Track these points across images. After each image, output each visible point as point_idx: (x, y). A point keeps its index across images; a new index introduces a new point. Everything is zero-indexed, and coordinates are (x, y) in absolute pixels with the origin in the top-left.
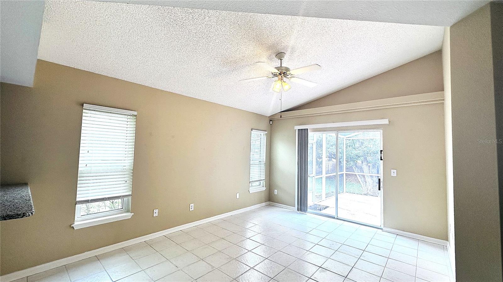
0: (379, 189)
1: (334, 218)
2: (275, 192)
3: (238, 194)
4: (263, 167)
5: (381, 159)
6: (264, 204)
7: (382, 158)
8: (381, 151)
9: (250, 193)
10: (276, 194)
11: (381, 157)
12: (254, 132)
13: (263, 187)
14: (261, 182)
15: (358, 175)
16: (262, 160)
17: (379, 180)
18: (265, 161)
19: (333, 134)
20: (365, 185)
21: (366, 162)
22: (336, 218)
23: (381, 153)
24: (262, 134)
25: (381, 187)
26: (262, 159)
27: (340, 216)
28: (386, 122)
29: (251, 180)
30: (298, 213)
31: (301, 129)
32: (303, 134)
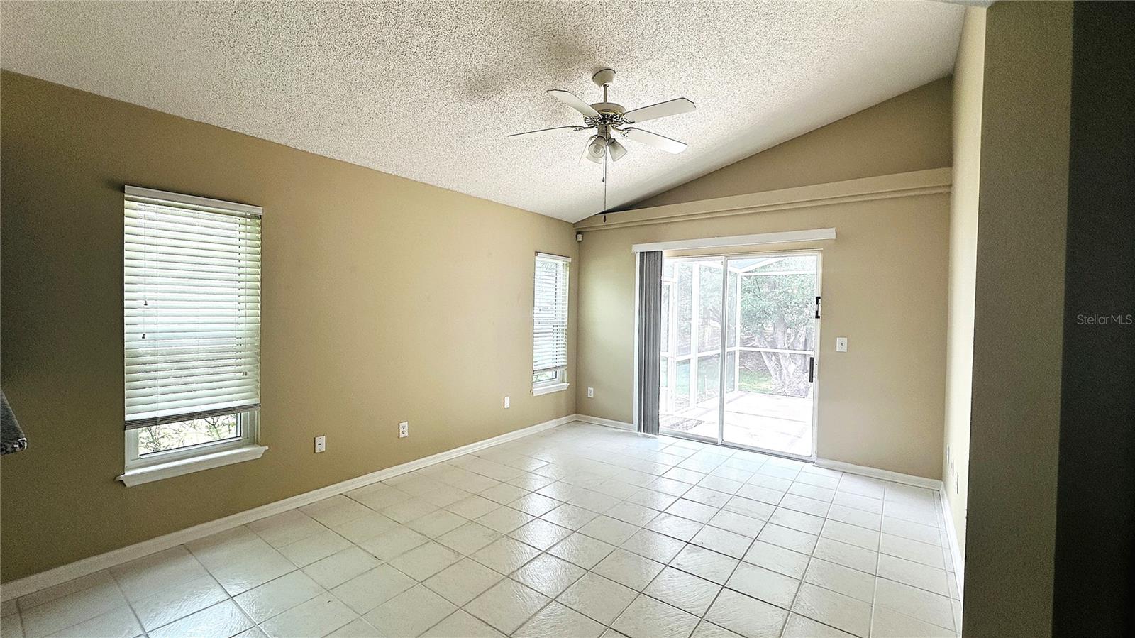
0: (811, 380)
1: (712, 442)
2: (589, 393)
3: (508, 398)
4: (562, 338)
5: (817, 317)
6: (564, 420)
7: (819, 314)
8: (818, 298)
9: (535, 395)
10: (592, 396)
11: (817, 312)
12: (540, 259)
13: (563, 381)
14: (559, 371)
15: (766, 352)
16: (560, 322)
17: (812, 359)
18: (567, 324)
19: (717, 264)
20: (778, 374)
21: (782, 325)
22: (719, 443)
23: (817, 303)
24: (560, 263)
25: (814, 375)
26: (561, 321)
27: (728, 438)
28: (829, 234)
29: (535, 368)
30: (638, 436)
31: (646, 252)
32: (651, 262)
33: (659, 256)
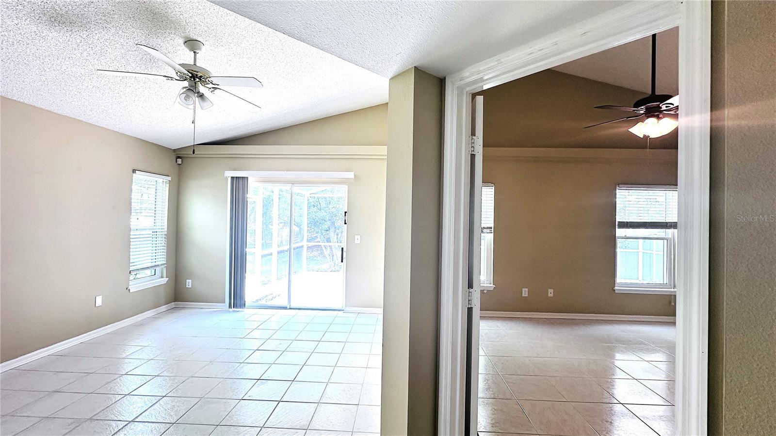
0: (342, 262)
1: (285, 308)
2: (187, 284)
3: (101, 297)
4: (162, 243)
5: (345, 223)
6: (163, 308)
7: (346, 222)
8: (346, 212)
9: (131, 291)
10: (190, 286)
11: (345, 220)
12: (138, 176)
13: (162, 277)
14: (158, 269)
15: (324, 246)
16: (159, 229)
17: (342, 249)
18: (166, 230)
20: (331, 258)
21: (333, 228)
22: (288, 307)
23: (345, 215)
24: (161, 180)
25: (344, 258)
26: (160, 227)
27: (293, 306)
28: (351, 175)
29: (131, 269)
30: (229, 312)
31: (236, 177)
32: (239, 185)
33: (246, 180)
